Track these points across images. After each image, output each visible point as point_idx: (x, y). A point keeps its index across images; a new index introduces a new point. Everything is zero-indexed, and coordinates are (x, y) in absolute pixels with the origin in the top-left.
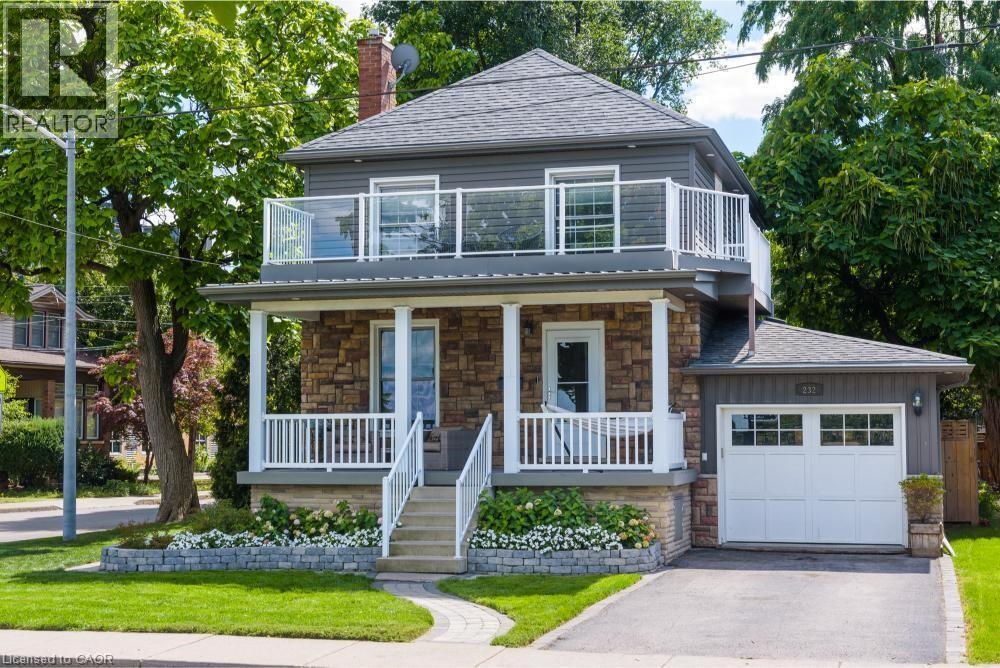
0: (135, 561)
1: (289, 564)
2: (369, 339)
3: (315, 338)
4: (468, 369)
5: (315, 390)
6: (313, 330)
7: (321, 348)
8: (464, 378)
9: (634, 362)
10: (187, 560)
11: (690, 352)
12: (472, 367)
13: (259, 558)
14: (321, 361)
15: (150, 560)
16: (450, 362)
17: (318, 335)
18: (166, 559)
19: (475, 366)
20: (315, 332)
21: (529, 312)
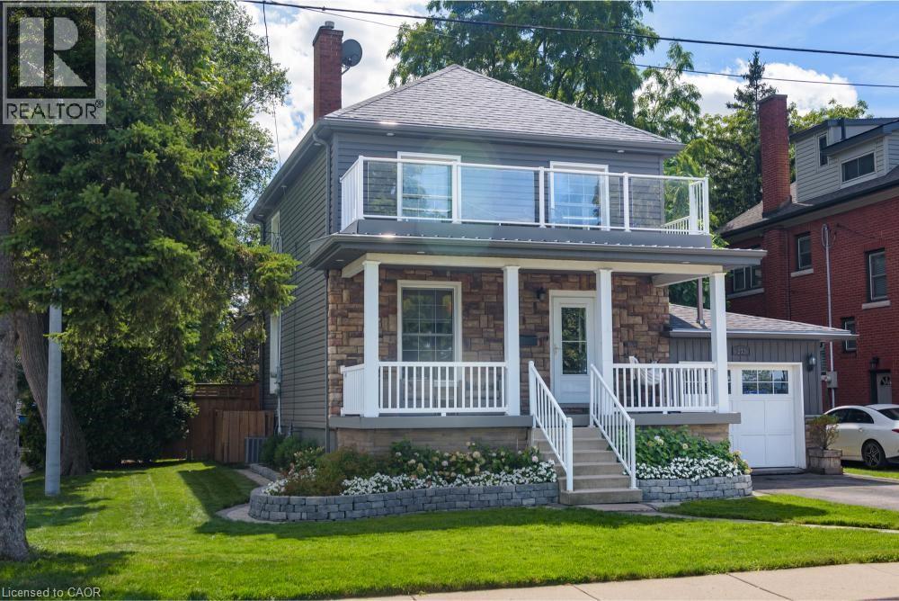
0: (327, 508)
1: (468, 503)
2: (396, 297)
3: (345, 294)
4: (488, 328)
5: (345, 343)
6: (343, 286)
7: (351, 303)
8: (485, 335)
9: (622, 326)
10: (374, 505)
11: (663, 319)
12: (492, 326)
13: (436, 498)
14: (350, 315)
15: (342, 507)
16: (473, 320)
17: (347, 291)
18: (356, 505)
19: (495, 325)
20: (345, 288)
21: (539, 281)
